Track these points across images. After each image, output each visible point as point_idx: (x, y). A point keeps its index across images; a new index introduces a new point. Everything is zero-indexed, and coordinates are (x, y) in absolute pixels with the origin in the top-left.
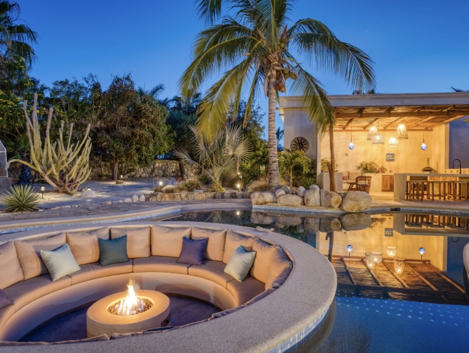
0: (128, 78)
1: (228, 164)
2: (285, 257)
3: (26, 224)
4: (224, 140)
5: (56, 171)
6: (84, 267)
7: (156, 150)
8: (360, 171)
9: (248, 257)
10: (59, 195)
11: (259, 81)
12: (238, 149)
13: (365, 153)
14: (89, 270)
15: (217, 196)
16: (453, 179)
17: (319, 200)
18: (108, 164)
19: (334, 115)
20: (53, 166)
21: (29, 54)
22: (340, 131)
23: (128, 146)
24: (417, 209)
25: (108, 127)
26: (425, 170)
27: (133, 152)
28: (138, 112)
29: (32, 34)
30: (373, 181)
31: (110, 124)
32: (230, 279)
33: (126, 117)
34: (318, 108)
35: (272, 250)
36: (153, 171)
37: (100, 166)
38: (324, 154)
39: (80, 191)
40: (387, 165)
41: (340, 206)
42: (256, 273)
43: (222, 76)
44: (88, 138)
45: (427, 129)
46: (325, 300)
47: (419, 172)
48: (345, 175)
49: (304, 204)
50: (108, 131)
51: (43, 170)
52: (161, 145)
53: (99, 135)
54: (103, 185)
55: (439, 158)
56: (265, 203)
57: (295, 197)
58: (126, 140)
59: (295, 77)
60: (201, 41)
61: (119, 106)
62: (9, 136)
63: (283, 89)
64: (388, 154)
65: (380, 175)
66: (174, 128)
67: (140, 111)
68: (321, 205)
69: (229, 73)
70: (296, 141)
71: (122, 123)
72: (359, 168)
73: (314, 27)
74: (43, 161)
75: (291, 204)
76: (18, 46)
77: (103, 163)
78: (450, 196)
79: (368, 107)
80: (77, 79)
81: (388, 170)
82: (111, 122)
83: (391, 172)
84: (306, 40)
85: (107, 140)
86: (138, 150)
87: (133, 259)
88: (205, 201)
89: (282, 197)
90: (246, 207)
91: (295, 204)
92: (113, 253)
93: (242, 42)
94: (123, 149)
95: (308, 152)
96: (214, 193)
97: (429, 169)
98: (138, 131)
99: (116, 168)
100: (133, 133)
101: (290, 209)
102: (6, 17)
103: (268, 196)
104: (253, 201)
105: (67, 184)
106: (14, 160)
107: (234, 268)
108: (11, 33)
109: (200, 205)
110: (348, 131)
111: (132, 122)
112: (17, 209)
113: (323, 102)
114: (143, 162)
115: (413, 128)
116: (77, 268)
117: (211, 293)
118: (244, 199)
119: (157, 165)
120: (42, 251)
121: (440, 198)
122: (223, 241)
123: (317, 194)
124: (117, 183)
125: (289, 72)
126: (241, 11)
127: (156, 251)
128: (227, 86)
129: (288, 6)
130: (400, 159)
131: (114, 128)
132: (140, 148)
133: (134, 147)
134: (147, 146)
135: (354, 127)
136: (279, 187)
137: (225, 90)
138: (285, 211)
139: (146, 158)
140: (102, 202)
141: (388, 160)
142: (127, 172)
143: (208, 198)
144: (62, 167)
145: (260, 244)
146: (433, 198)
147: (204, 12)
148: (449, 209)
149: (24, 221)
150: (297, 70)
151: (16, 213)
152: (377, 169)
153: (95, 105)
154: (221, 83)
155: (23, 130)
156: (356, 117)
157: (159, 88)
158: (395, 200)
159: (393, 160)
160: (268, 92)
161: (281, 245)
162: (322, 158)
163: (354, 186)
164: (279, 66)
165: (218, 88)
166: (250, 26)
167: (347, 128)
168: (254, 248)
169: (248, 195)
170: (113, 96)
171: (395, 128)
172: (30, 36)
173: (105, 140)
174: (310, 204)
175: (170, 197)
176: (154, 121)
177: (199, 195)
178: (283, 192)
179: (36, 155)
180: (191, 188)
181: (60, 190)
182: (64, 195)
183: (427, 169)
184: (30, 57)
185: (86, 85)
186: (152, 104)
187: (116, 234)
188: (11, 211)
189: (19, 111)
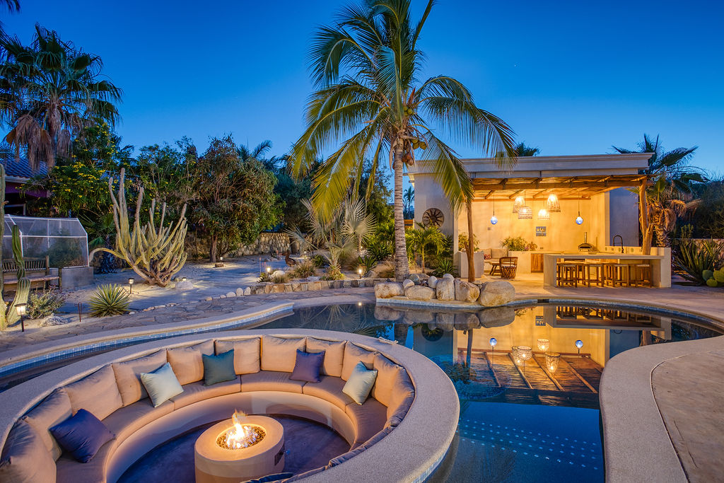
0: (229, 140)
1: (347, 245)
2: (408, 382)
3: (119, 335)
4: (343, 215)
5: (147, 260)
6: (188, 388)
7: (261, 225)
8: (505, 248)
9: (369, 376)
10: (149, 288)
11: (384, 147)
12: (359, 227)
13: (511, 226)
14: (193, 391)
15: (335, 285)
16: (614, 261)
17: (453, 293)
18: (205, 241)
19: (471, 187)
20: (143, 254)
21: (112, 114)
22: (481, 200)
23: (229, 221)
24: (568, 300)
25: (205, 198)
26: (582, 247)
27: (235, 228)
28: (241, 180)
29: (115, 91)
30: (519, 262)
31: (208, 195)
32: (349, 401)
33: (226, 186)
34: (453, 181)
35: (395, 371)
36: (258, 247)
37: (195, 244)
38: (461, 228)
39: (173, 280)
40: (537, 241)
41: (477, 300)
42: (378, 395)
43: (339, 147)
44: (183, 219)
45: (583, 198)
46: (443, 442)
47: (575, 251)
48: (488, 253)
49: (436, 298)
50: (205, 203)
51: (131, 259)
52: (268, 218)
53: (195, 209)
54: (199, 269)
55: (599, 232)
56: (392, 296)
57: (426, 290)
58: (227, 216)
59: (424, 146)
60: (315, 103)
61: (218, 174)
62: (88, 214)
63: (411, 161)
64: (539, 228)
65: (529, 253)
66: (283, 197)
67: (242, 179)
68: (455, 299)
69: (348, 142)
70: (429, 212)
71: (222, 195)
72: (504, 245)
73: (448, 87)
74: (132, 249)
75: (421, 297)
76: (100, 106)
77: (199, 240)
78: (609, 281)
79: (511, 178)
80: (169, 145)
81: (539, 247)
82: (208, 193)
83: (542, 248)
84: (438, 105)
85: (205, 216)
86: (241, 227)
87: (241, 375)
88: (320, 293)
89: (410, 289)
90: (370, 300)
91: (426, 297)
92: (218, 369)
93: (362, 106)
94: (222, 226)
95: (442, 226)
96: (332, 281)
97: (587, 246)
98: (241, 204)
99: (215, 247)
100: (235, 207)
101: (420, 303)
102: (85, 73)
103: (395, 288)
104: (377, 293)
105: (159, 274)
106: (98, 250)
107: (354, 388)
108: (91, 92)
109: (315, 298)
110: (491, 200)
111: (233, 192)
112: (105, 313)
113: (459, 174)
114: (247, 239)
115: (569, 197)
116: (180, 390)
117: (329, 416)
118: (368, 288)
119: (263, 239)
120: (142, 374)
121: (598, 285)
122: (342, 354)
123: (451, 286)
124: (216, 266)
125: (419, 141)
126: (363, 71)
127: (267, 365)
128: (346, 156)
129: (416, 66)
130: (553, 234)
131: (212, 200)
132: (243, 224)
133: (236, 223)
134: (251, 221)
135: (496, 196)
136: (408, 277)
137: (344, 161)
138: (414, 305)
139: (250, 234)
140: (201, 296)
141: (538, 235)
142: (228, 251)
143: (325, 288)
144: (154, 255)
145: (382, 362)
146: (589, 284)
147: (320, 78)
148: (606, 300)
149: (115, 331)
150: (428, 137)
151: (105, 317)
152: (526, 246)
153: (190, 173)
154: (340, 155)
155: (106, 207)
156: (497, 189)
157: (266, 145)
158: (545, 287)
159: (544, 235)
160: (394, 164)
161: (405, 364)
162: (460, 233)
163: (498, 268)
164: (406, 134)
165: (335, 160)
166: (373, 87)
167: (490, 198)
168: (376, 366)
169: (371, 283)
170: (211, 162)
171: (545, 197)
172: (114, 94)
173: (202, 214)
174: (443, 298)
175: (280, 289)
176: (259, 191)
177: (315, 284)
178: (412, 283)
179: (124, 241)
180: (304, 274)
181: (150, 282)
182: (155, 287)
183: (583, 246)
184: (113, 118)
185: (179, 150)
186: (257, 170)
187: (222, 347)
188: (99, 315)
189: (101, 186)
